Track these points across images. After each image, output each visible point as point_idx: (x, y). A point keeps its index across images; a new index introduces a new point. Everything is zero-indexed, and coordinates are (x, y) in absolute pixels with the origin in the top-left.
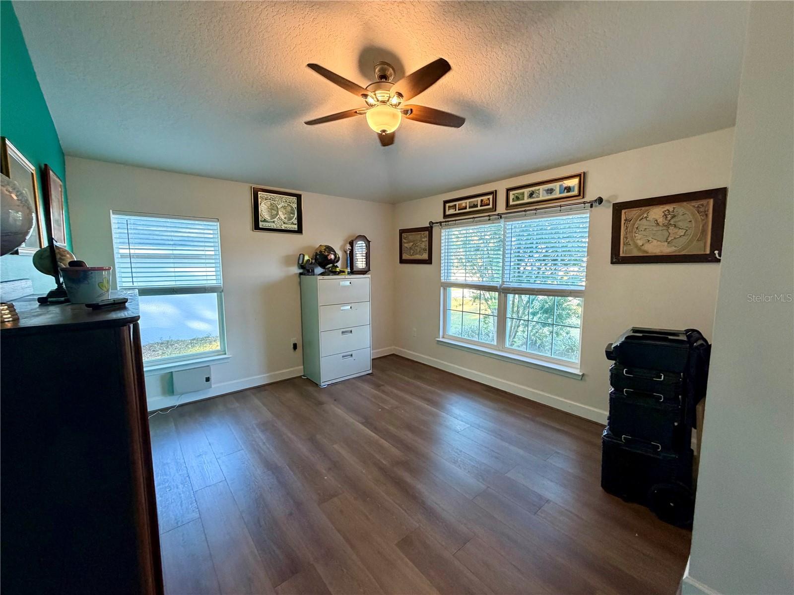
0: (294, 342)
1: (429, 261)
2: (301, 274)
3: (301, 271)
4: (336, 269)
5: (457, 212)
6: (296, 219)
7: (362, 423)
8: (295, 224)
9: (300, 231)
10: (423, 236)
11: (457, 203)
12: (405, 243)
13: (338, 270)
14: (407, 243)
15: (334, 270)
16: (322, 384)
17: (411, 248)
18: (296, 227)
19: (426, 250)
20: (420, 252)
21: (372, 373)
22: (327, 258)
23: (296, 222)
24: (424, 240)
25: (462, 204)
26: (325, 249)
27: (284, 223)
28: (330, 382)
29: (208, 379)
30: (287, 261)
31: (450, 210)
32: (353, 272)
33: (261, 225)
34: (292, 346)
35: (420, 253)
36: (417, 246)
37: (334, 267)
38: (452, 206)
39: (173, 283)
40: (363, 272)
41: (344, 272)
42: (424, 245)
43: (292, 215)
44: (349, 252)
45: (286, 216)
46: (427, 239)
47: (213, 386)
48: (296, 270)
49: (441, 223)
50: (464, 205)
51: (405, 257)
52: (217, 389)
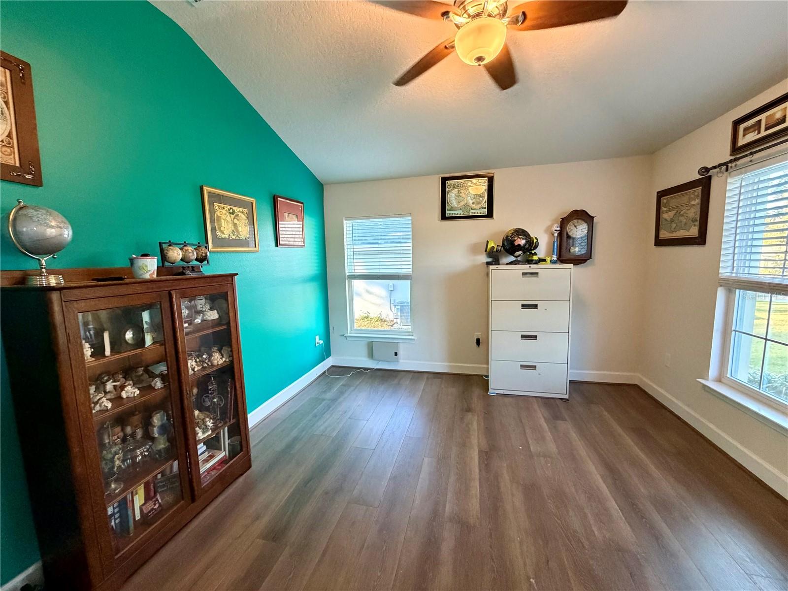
0: (477, 337)
1: (701, 239)
2: (488, 264)
3: (490, 260)
4: (533, 257)
5: (763, 133)
6: (485, 202)
7: (480, 452)
8: (485, 208)
9: (490, 214)
10: (692, 196)
11: (763, 117)
12: (664, 212)
13: (535, 258)
14: (668, 211)
15: (530, 259)
16: (490, 391)
17: (672, 221)
18: (486, 210)
19: (696, 220)
20: (685, 224)
21: (567, 400)
22: (514, 244)
23: (486, 205)
24: (693, 203)
25: (774, 114)
26: (512, 233)
27: (472, 209)
28: (502, 392)
29: (396, 354)
30: (474, 249)
31: (747, 136)
32: (562, 260)
33: (449, 213)
34: (476, 341)
35: (686, 227)
36: (682, 215)
37: (531, 255)
38: (752, 126)
39: (378, 271)
40: (579, 261)
41: (544, 260)
42: (694, 212)
43: (481, 199)
44: (556, 235)
45: (474, 201)
46: (698, 201)
47: (401, 361)
48: (484, 259)
49: (726, 164)
50: (779, 115)
51: (664, 235)
52: (403, 364)
